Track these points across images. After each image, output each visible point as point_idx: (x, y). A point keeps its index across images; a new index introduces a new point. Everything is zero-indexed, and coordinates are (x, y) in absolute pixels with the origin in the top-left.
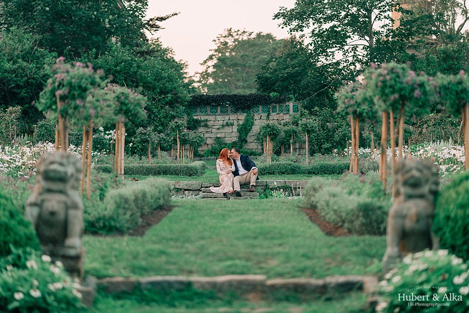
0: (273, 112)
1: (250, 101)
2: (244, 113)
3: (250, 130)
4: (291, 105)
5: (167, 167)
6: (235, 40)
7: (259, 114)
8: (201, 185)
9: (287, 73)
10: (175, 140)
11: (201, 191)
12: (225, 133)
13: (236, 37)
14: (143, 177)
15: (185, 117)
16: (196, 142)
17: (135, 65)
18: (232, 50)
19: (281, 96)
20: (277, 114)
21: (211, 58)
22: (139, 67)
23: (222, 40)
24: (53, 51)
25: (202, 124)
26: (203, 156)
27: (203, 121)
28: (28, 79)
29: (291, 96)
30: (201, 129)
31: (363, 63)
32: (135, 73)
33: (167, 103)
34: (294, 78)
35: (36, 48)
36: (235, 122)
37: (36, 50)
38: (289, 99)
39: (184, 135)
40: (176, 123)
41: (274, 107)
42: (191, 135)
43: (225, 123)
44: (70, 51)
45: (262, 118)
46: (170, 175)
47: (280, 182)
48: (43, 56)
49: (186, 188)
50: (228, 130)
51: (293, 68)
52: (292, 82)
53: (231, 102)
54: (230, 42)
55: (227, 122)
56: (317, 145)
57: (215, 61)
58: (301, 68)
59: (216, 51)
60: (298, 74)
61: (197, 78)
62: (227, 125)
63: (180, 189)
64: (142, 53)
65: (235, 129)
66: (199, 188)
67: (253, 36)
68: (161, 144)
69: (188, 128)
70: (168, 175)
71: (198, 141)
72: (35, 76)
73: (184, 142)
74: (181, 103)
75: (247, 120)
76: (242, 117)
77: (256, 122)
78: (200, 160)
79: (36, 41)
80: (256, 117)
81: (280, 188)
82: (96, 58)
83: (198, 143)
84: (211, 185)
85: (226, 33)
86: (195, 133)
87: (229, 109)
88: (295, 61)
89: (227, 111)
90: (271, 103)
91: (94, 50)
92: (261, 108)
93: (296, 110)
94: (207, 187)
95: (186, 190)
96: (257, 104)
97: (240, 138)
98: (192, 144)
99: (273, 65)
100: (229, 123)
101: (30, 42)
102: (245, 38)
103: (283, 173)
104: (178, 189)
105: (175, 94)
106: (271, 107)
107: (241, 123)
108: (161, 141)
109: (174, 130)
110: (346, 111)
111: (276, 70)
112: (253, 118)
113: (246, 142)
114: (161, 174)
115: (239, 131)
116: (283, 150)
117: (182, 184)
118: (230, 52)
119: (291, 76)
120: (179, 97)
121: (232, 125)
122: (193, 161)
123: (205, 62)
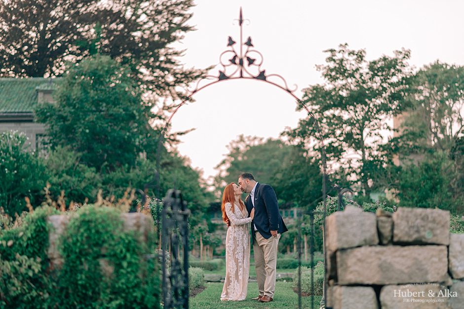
4: (295, 210)
6: (247, 146)
8: (220, 277)
9: (292, 183)
10: (199, 242)
11: (220, 282)
13: (248, 143)
15: (205, 221)
16: (215, 243)
17: (161, 178)
18: (244, 155)
19: (286, 202)
21: (224, 162)
22: (165, 179)
23: (234, 145)
24: (92, 166)
25: (219, 227)
26: (220, 255)
27: (219, 225)
28: (72, 190)
29: (295, 203)
30: (218, 232)
31: (357, 174)
32: (162, 185)
34: (298, 187)
35: (77, 163)
37: (78, 166)
38: (294, 206)
39: (205, 238)
40: (200, 227)
42: (212, 237)
44: (106, 166)
47: (283, 275)
48: (84, 171)
49: (208, 279)
51: (297, 178)
52: (296, 191)
54: (242, 147)
56: (318, 244)
57: (228, 165)
58: (304, 178)
59: (229, 156)
60: (300, 183)
61: (211, 182)
64: (165, 165)
67: (264, 141)
69: (209, 232)
71: (217, 242)
72: (78, 188)
73: (206, 243)
74: (201, 210)
78: (218, 258)
79: (77, 158)
81: (283, 279)
82: (128, 172)
83: (216, 244)
85: (238, 139)
86: (214, 235)
88: (298, 173)
91: (127, 165)
93: (299, 215)
95: (208, 281)
98: (212, 244)
99: (279, 176)
101: (73, 159)
102: (256, 143)
103: (286, 268)
105: (196, 202)
109: (198, 234)
110: (319, 222)
111: (281, 181)
116: (288, 249)
118: (243, 157)
119: (294, 186)
120: (199, 205)
122: (213, 259)
123: (218, 166)
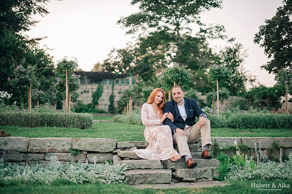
0: (117, 84)
1: (101, 76)
2: (96, 84)
3: (100, 96)
4: (130, 79)
5: (52, 116)
7: (107, 85)
8: (115, 144)
11: (116, 153)
12: (83, 97)
14: (20, 129)
20: (120, 85)
29: (130, 73)
33: (43, 74)
36: (90, 91)
41: (117, 81)
43: (83, 91)
45: (109, 88)
46: (57, 127)
49: (90, 149)
50: (85, 95)
53: (88, 76)
55: (85, 90)
62: (85, 92)
63: (81, 151)
65: (90, 95)
66: (111, 150)
68: (39, 99)
70: (55, 127)
71: (74, 97)
75: (98, 89)
76: (95, 87)
77: (104, 91)
80: (105, 87)
84: (133, 145)
87: (86, 81)
89: (85, 82)
90: (115, 78)
92: (108, 81)
93: (134, 83)
94: (124, 149)
95: (89, 152)
96: (106, 78)
97: (94, 101)
100: (86, 91)
104: (77, 150)
106: (115, 81)
107: (94, 91)
108: (39, 96)
112: (102, 88)
113: (98, 104)
114: (44, 126)
115: (93, 96)
117: (84, 143)
121: (88, 92)
